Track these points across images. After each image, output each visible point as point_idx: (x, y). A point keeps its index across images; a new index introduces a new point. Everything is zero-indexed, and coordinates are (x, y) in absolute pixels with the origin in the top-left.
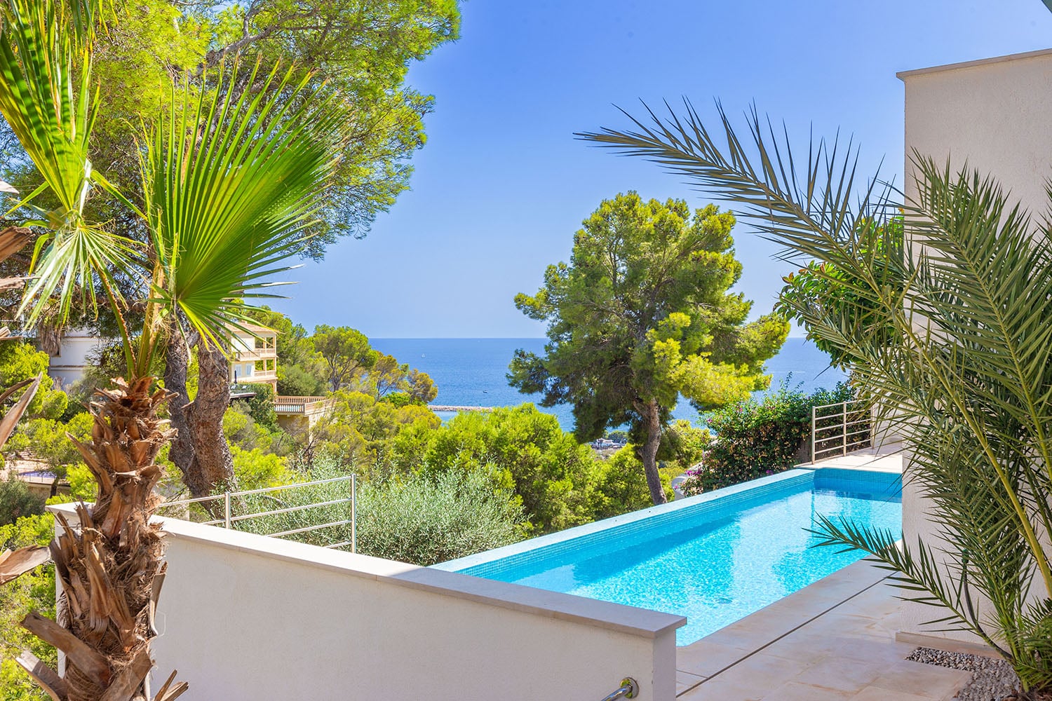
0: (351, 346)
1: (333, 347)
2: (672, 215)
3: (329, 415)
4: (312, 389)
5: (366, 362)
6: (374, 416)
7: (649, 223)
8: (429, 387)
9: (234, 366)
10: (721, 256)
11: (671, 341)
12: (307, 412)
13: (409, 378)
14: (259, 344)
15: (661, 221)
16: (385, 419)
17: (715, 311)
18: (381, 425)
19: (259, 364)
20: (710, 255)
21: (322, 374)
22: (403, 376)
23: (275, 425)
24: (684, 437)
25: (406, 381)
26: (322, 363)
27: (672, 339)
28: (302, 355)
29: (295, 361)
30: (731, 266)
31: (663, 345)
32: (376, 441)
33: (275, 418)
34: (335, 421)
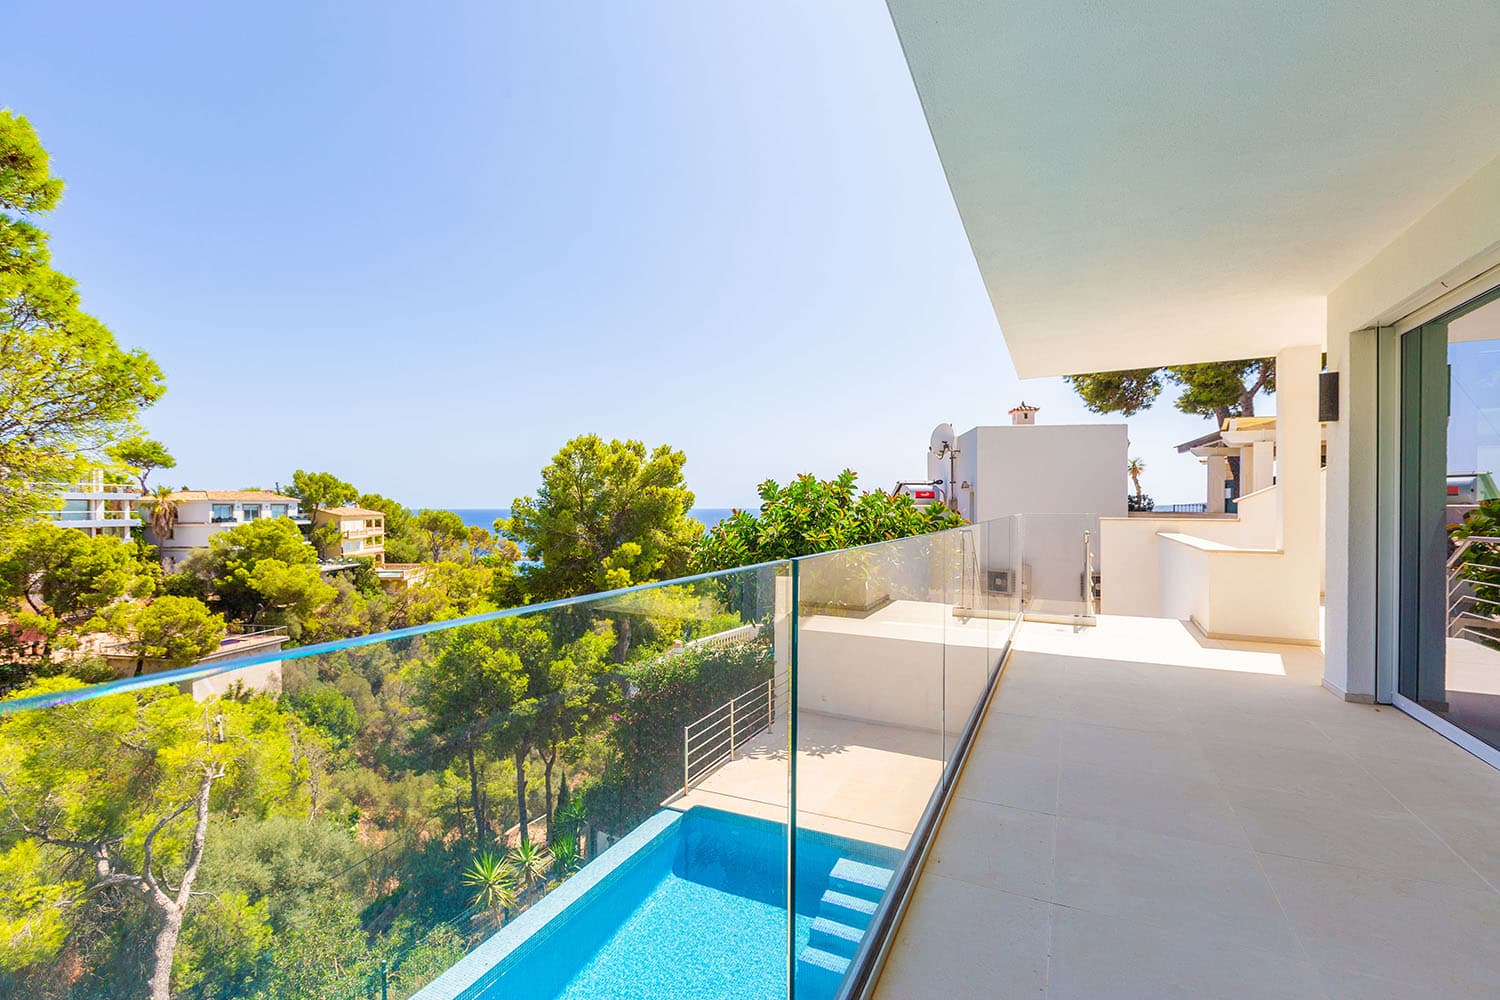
0: (447, 524)
1: (433, 524)
2: (630, 454)
3: (422, 581)
4: (415, 558)
5: (460, 536)
6: (461, 579)
7: (607, 462)
8: (515, 551)
9: (344, 543)
10: (671, 491)
11: (621, 570)
12: (405, 578)
13: (499, 545)
14: (369, 524)
15: (620, 459)
16: (469, 581)
17: (670, 535)
18: (466, 586)
19: (369, 540)
20: (661, 491)
21: (425, 545)
22: (494, 544)
23: (378, 589)
24: (658, 628)
25: (497, 547)
26: (425, 537)
27: (622, 569)
28: (410, 530)
29: (404, 534)
30: (680, 499)
31: (615, 574)
32: (462, 599)
33: (379, 582)
34: (428, 584)
